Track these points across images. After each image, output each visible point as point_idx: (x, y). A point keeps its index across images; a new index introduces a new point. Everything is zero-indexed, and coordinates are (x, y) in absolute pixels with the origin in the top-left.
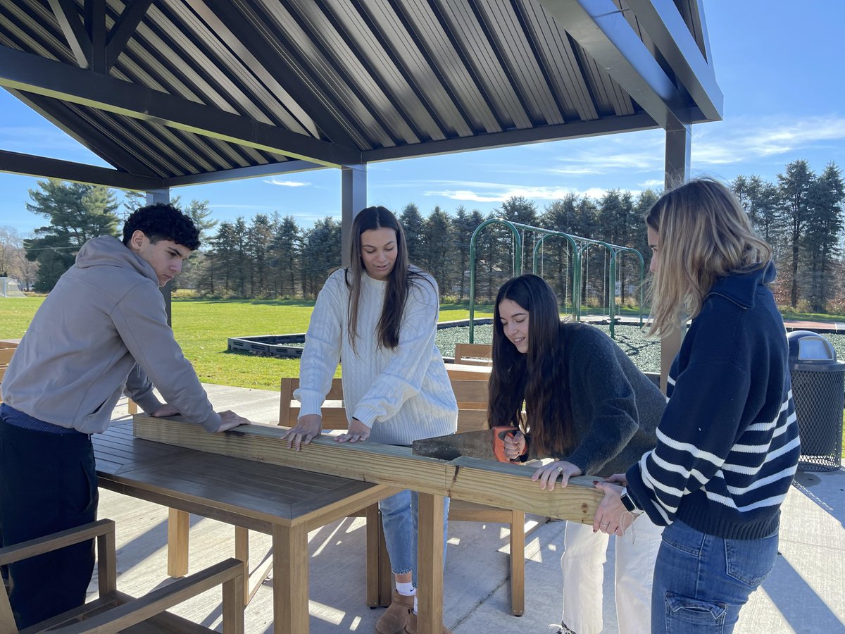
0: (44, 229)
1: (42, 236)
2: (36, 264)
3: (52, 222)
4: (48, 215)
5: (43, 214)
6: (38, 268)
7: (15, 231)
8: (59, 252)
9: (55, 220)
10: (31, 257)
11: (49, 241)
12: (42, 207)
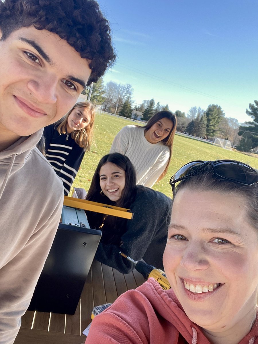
0: (250, 123)
1: (248, 126)
2: (240, 137)
3: (254, 120)
4: (254, 116)
5: (252, 115)
6: (241, 139)
7: (237, 121)
8: (252, 134)
9: (256, 119)
10: (240, 134)
11: (250, 129)
12: (253, 112)
